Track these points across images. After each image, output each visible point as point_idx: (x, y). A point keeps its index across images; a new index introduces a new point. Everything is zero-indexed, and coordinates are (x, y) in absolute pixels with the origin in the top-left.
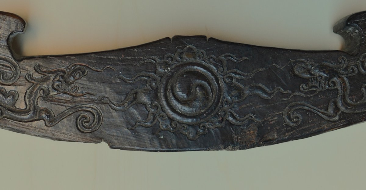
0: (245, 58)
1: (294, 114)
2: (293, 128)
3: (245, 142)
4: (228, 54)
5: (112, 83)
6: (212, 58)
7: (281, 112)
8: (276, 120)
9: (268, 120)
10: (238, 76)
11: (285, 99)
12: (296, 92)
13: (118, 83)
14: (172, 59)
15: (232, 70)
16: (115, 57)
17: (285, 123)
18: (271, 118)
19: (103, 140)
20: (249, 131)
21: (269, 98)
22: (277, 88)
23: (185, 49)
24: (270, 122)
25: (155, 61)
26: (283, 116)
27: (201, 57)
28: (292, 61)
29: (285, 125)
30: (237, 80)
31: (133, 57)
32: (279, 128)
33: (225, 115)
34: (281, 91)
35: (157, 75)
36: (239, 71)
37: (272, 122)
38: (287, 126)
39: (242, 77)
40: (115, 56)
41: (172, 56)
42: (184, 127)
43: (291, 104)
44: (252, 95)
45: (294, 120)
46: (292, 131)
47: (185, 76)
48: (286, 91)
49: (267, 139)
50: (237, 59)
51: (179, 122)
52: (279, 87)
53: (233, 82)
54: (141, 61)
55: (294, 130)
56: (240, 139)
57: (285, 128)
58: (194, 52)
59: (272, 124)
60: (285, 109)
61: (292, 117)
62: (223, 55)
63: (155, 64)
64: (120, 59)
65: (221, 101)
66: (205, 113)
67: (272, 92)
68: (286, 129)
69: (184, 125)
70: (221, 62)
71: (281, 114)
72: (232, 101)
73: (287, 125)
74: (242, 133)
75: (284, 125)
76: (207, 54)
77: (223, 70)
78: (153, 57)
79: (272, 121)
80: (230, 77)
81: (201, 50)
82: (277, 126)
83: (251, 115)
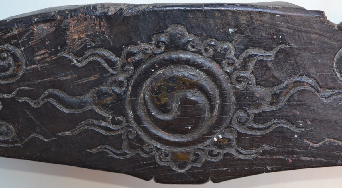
0: (93, 151)
1: (8, 64)
2: (8, 41)
3: (86, 20)
4: (121, 158)
5: (312, 121)
6: (146, 153)
7: (30, 67)
8: (37, 56)
9: (51, 55)
10: (103, 124)
11: (25, 88)
12: (8, 98)
13: (301, 120)
14: (210, 153)
15: (114, 134)
16: (303, 158)
17: (21, 51)
18: (46, 58)
19: (336, 27)
20: (81, 39)
21: (51, 91)
22: (39, 106)
23: (189, 167)
24: (47, 53)
25: (237, 151)
26: (26, 62)
27: (164, 155)
28: (19, 145)
29: (21, 48)
30: (104, 119)
31: (275, 157)
32: (30, 43)
33: (123, 66)
34: (32, 100)
35: (236, 130)
36: (103, 132)
37: (43, 52)
38: (17, 45)
39: (96, 123)
40: (303, 161)
41: (210, 157)
42: (193, 47)
43: (15, 81)
44: (79, 95)
45: (6, 55)
46: (8, 38)
47: (190, 128)
48: (24, 100)
49: (49, 24)
50: (106, 150)
51: (201, 54)
52: (35, 106)
53: (111, 117)
54: (261, 151)
55: (5, 39)
56: (95, 25)
57: (20, 42)
58: (174, 162)
59: (44, 49)
60: (23, 72)
61: (11, 60)
62: (129, 156)
63: (238, 147)
64: (295, 156)
65: (130, 88)
66: (156, 70)
67: (46, 99)
68: (18, 41)
69: (193, 50)
70: (131, 147)
71: (30, 66)
72: (111, 87)
73: (17, 47)
74: (92, 34)
75: (23, 47)
76: (154, 159)
77: (127, 135)
78: (241, 157)
79: (43, 54)
80: (116, 124)
81: (163, 164)
82: (34, 45)
83: (79, 65)
